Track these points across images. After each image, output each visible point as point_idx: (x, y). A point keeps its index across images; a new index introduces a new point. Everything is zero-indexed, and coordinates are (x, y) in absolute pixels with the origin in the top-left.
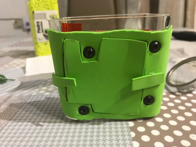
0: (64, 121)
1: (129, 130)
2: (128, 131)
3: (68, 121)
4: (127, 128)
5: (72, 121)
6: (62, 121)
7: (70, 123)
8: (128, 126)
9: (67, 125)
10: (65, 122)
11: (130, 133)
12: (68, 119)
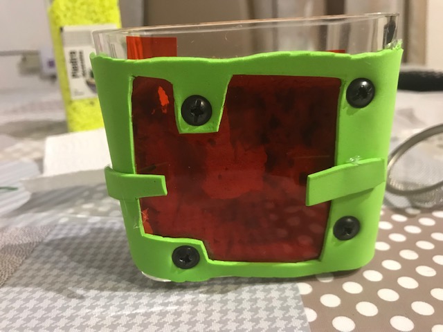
0: (137, 286)
1: (301, 303)
2: (297, 307)
3: (146, 287)
4: (295, 298)
5: (157, 286)
6: (133, 287)
7: (151, 290)
8: (298, 295)
9: (144, 295)
10: (138, 288)
11: (303, 311)
12: (145, 280)
